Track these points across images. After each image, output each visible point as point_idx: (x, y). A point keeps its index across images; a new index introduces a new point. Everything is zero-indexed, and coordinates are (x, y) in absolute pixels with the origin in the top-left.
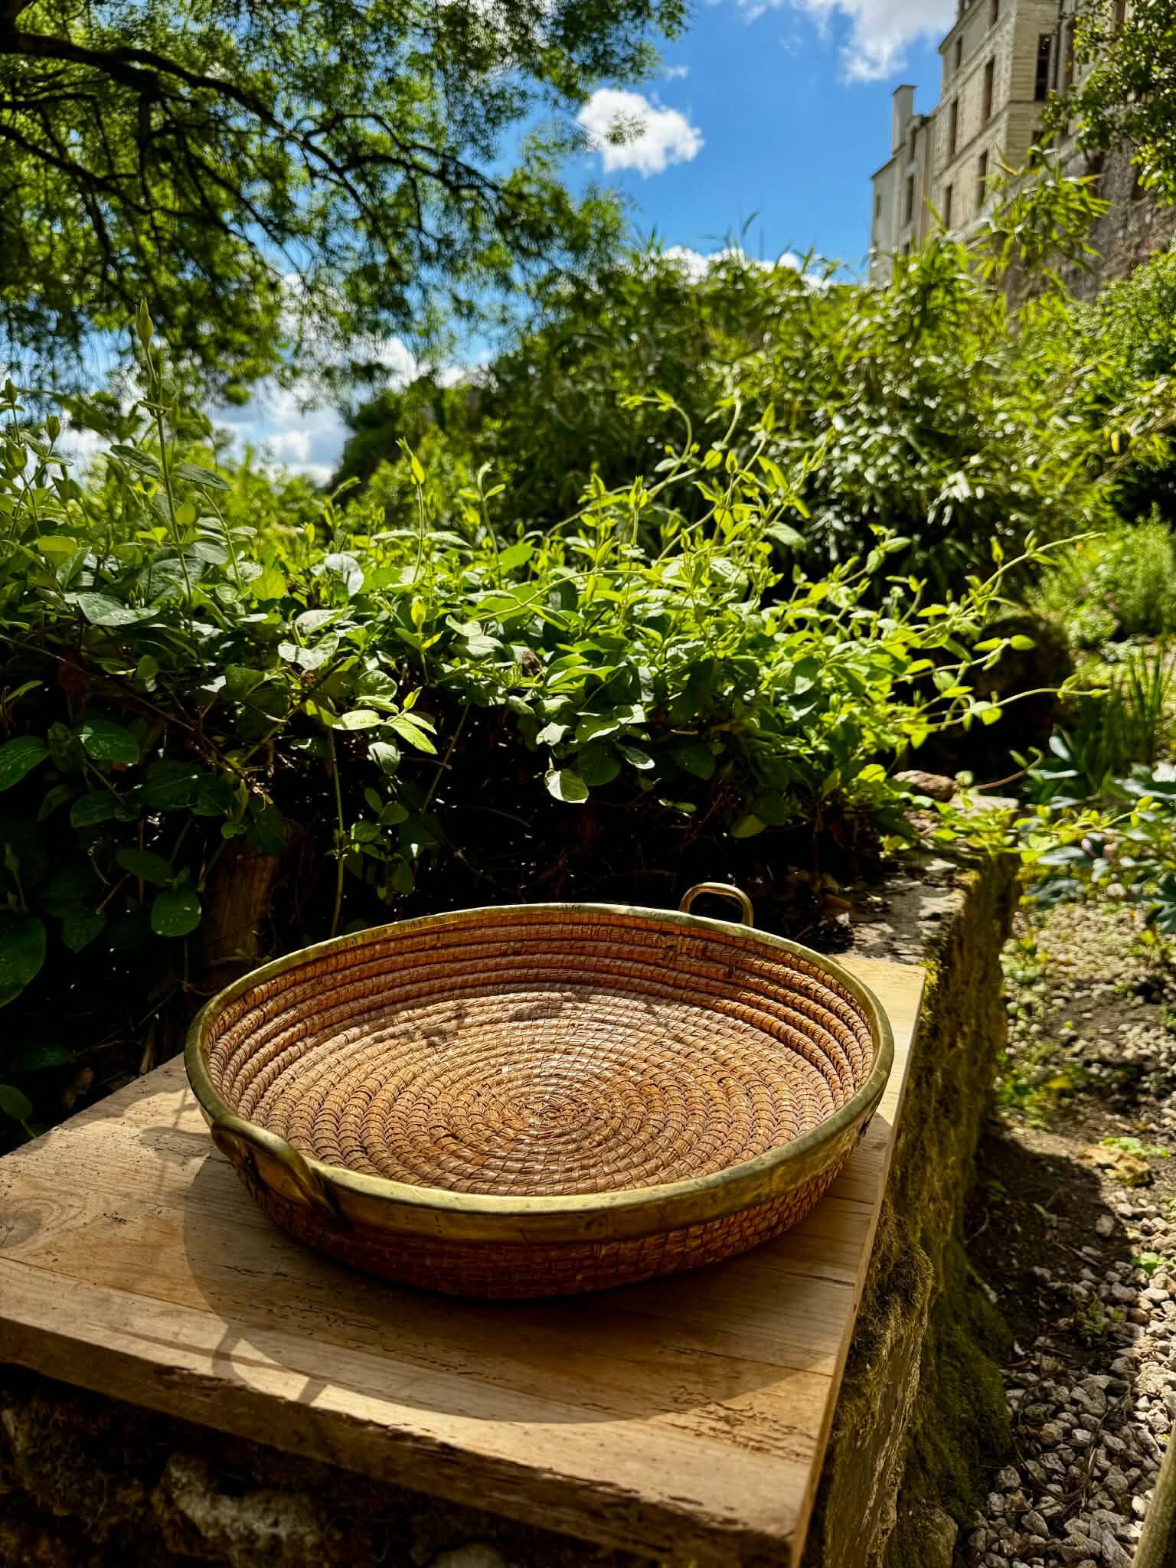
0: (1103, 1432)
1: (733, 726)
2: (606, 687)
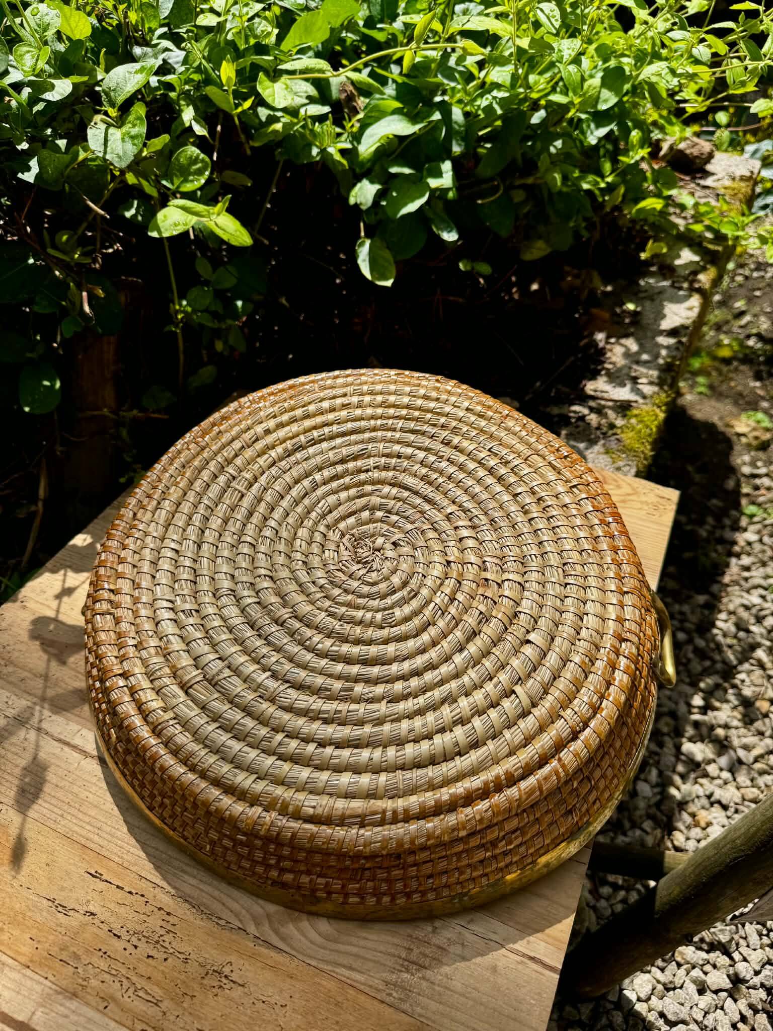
0: (695, 635)
1: (536, 179)
2: (419, 137)
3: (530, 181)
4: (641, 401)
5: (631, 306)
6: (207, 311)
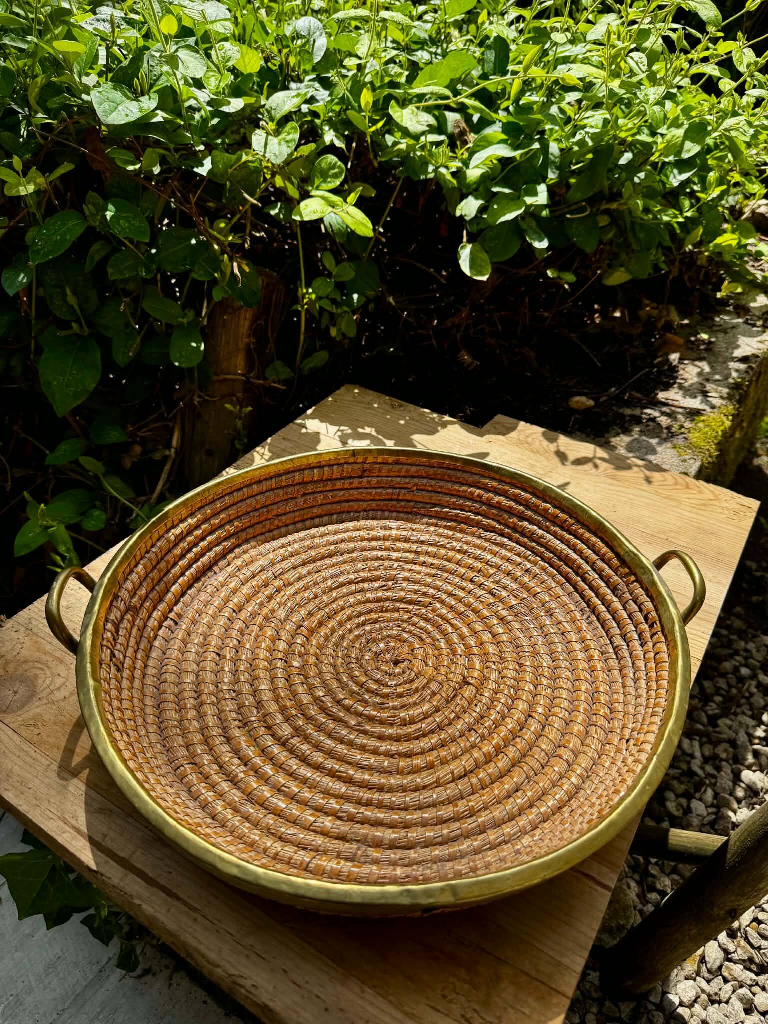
0: (759, 672)
1: (620, 204)
2: (520, 164)
3: (614, 206)
4: (709, 410)
5: (705, 337)
6: (327, 297)
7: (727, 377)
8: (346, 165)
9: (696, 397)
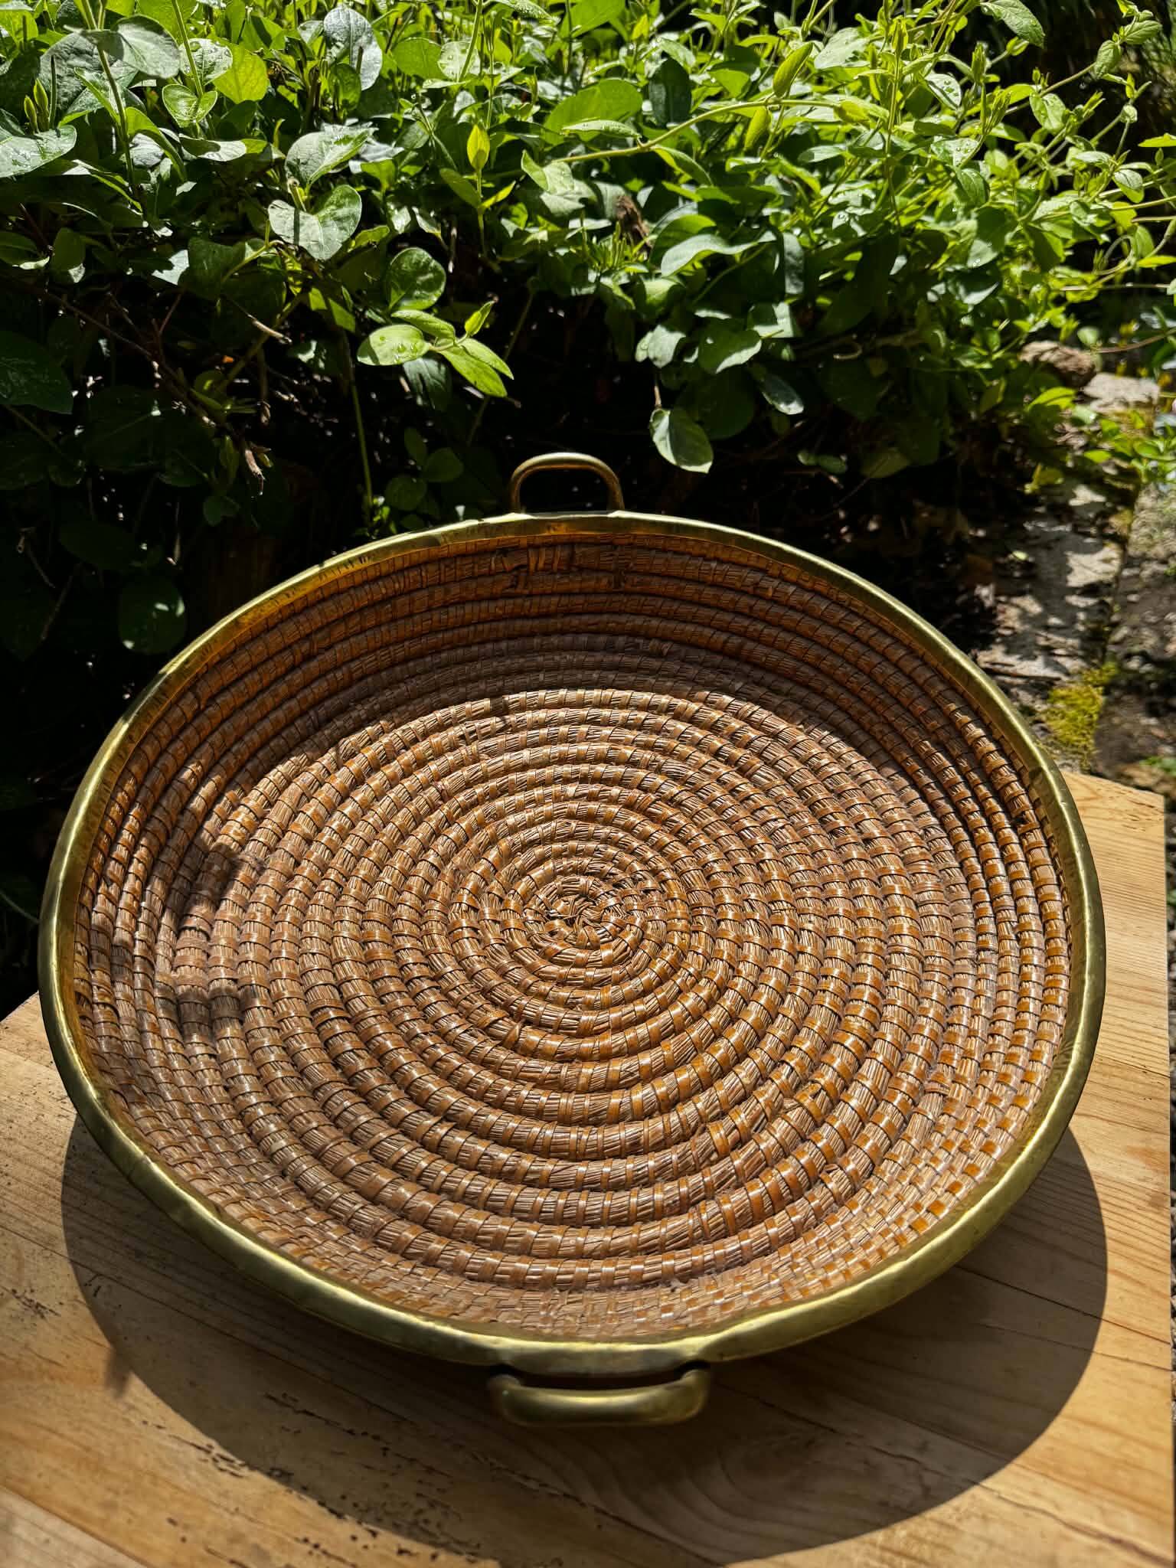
1: (907, 339)
2: (741, 268)
4: (1064, 678)
5: (1021, 556)
6: (415, 512)
7: (1074, 620)
8: (446, 267)
9: (1035, 658)
